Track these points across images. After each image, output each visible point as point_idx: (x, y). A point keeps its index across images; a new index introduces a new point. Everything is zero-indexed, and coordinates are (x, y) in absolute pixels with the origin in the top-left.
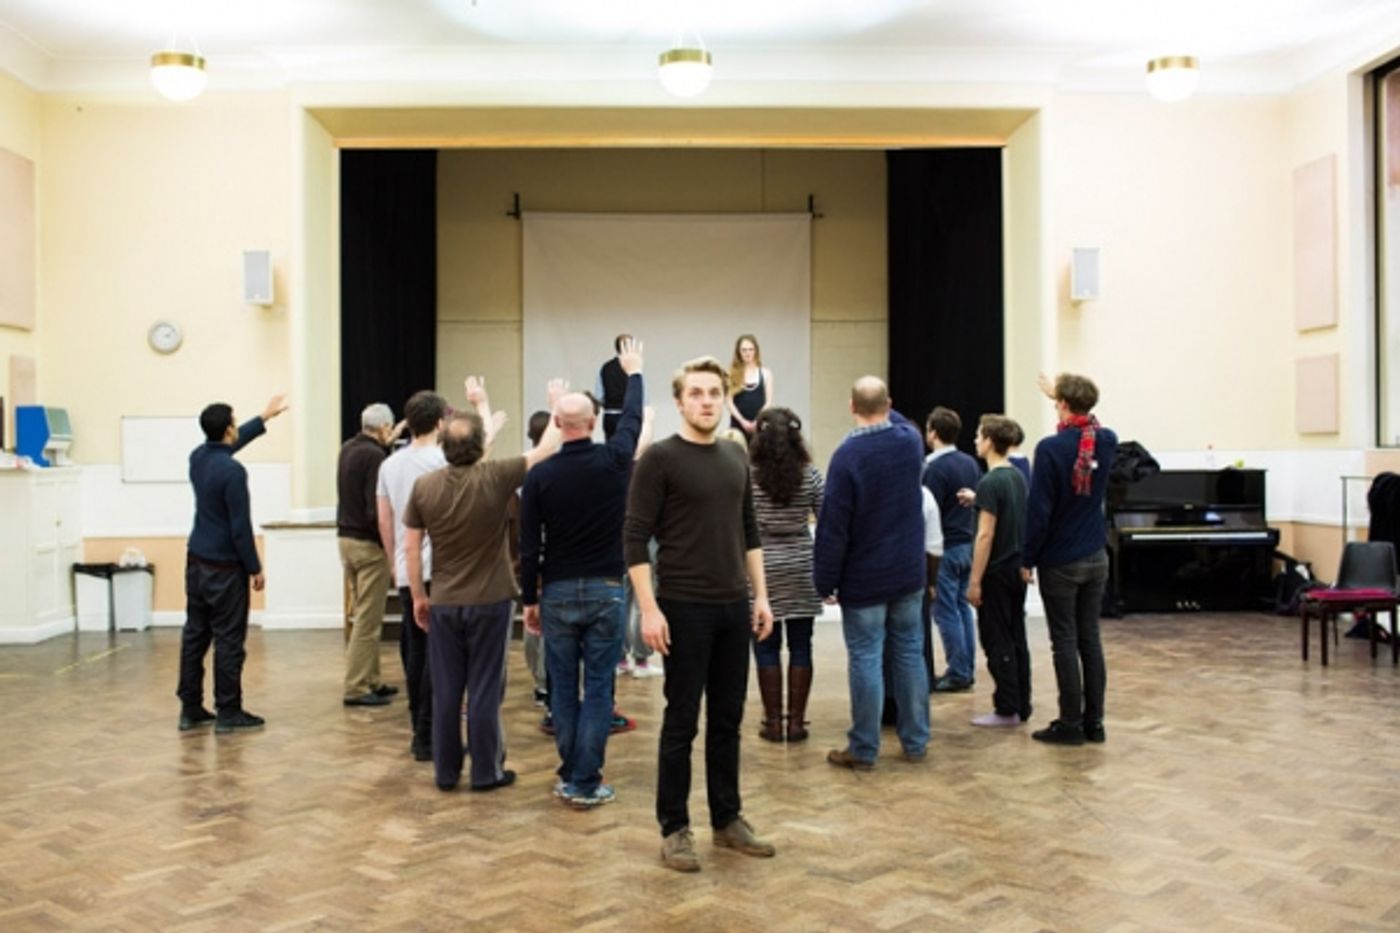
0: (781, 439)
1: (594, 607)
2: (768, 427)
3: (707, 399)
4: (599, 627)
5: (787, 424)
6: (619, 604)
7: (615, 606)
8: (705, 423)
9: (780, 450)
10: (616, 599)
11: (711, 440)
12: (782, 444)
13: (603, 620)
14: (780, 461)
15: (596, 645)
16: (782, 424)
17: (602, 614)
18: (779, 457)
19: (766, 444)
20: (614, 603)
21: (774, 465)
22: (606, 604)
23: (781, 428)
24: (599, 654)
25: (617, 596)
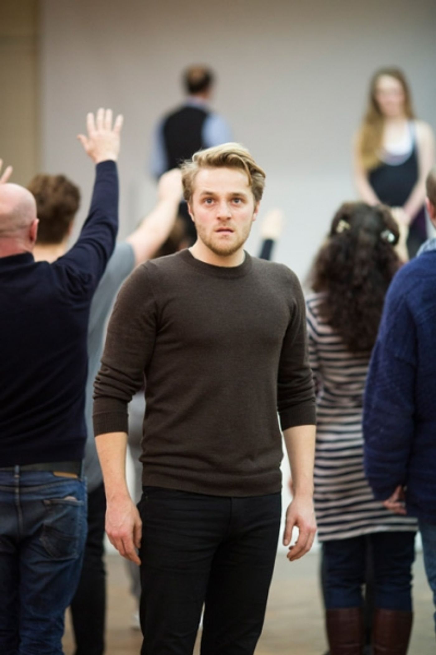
0: (363, 254)
1: (39, 510)
2: (345, 230)
3: (224, 209)
4: (43, 540)
5: (378, 233)
6: (75, 506)
7: (70, 508)
8: (222, 244)
9: (359, 272)
10: (72, 499)
11: (238, 260)
12: (363, 263)
13: (49, 530)
14: (358, 289)
15: (40, 569)
16: (368, 230)
17: (47, 521)
18: (356, 283)
19: (341, 257)
20: (66, 504)
21: (349, 294)
22: (54, 506)
23: (365, 237)
24: (45, 581)
25: (71, 494)
